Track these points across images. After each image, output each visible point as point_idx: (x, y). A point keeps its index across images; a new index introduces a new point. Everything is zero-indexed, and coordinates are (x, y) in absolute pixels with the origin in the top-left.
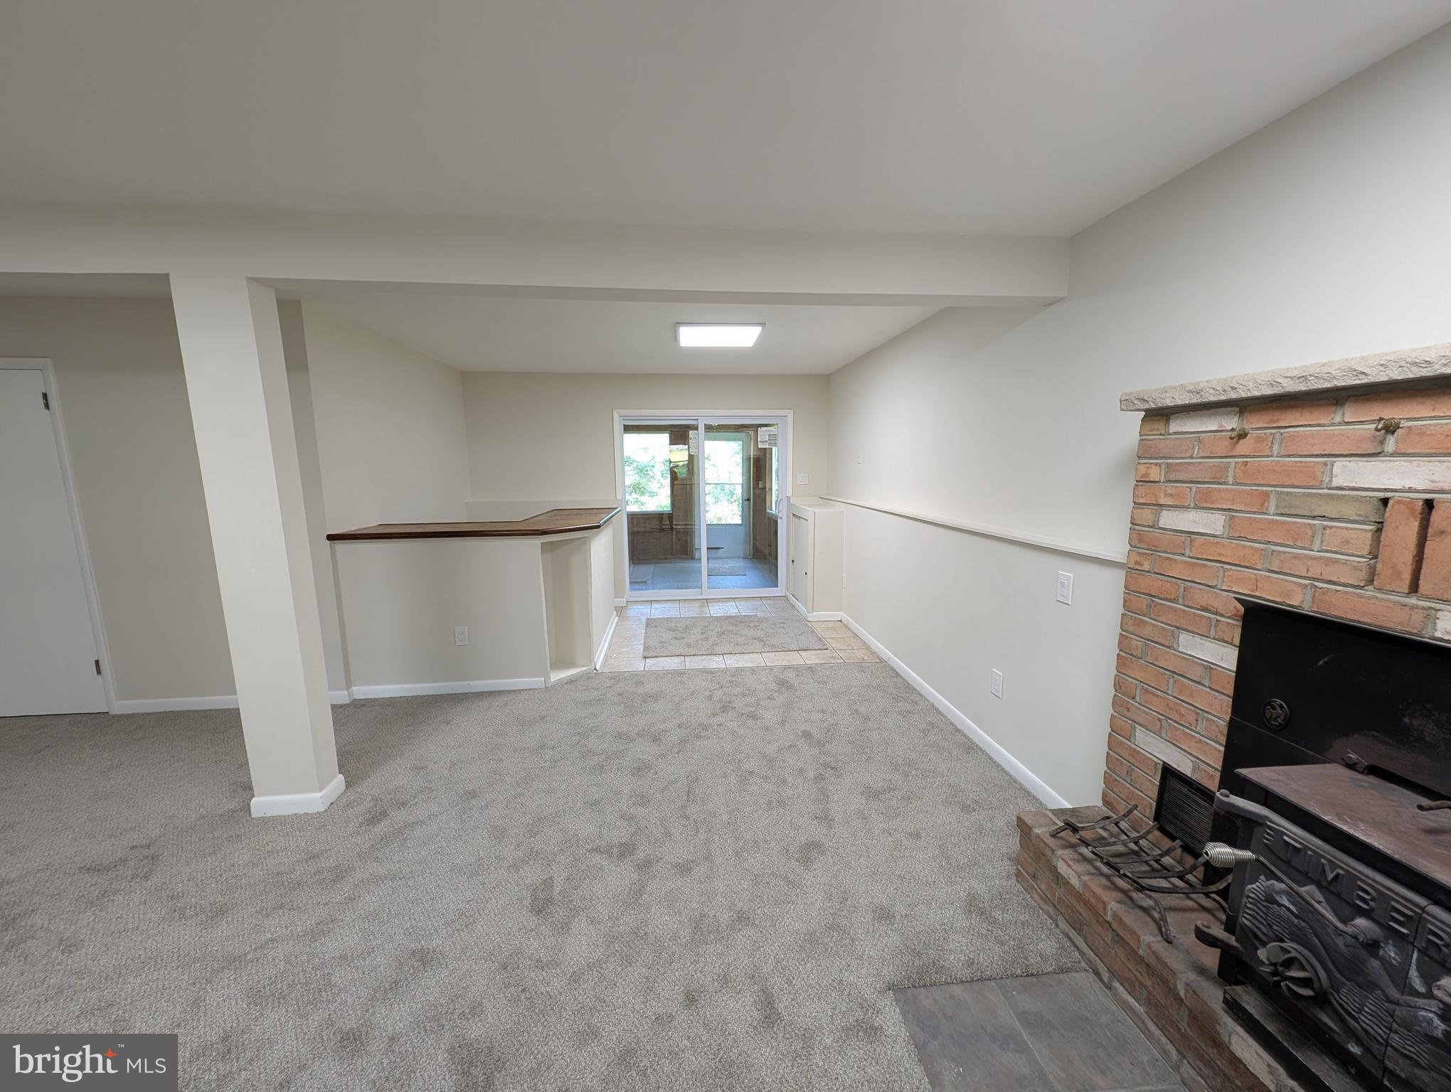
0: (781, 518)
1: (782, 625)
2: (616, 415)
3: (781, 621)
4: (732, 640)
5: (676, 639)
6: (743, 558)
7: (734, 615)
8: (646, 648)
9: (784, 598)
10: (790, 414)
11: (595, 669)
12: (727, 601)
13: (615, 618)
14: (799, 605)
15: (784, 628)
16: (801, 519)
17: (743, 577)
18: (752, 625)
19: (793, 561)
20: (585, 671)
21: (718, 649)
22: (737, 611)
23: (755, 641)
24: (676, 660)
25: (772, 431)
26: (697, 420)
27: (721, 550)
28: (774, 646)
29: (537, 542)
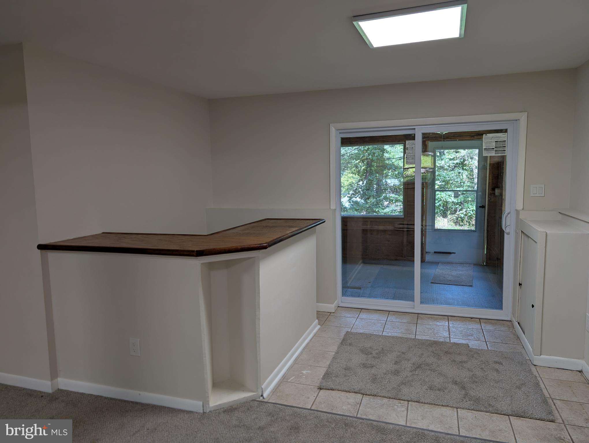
0: (508, 234)
1: (497, 366)
2: (333, 130)
3: (497, 359)
4: (427, 380)
5: (365, 366)
6: (474, 265)
7: (442, 340)
8: (327, 375)
9: (508, 323)
10: (523, 118)
11: (262, 396)
12: (441, 319)
13: (315, 327)
14: (524, 338)
15: (497, 370)
16: (530, 239)
17: (467, 289)
18: (458, 358)
19: (520, 284)
20: (250, 397)
21: (405, 391)
22: (446, 334)
23: (454, 387)
24: (353, 398)
25: (500, 137)
26: (414, 129)
27: (452, 255)
28: (477, 400)
29: (196, 263)
